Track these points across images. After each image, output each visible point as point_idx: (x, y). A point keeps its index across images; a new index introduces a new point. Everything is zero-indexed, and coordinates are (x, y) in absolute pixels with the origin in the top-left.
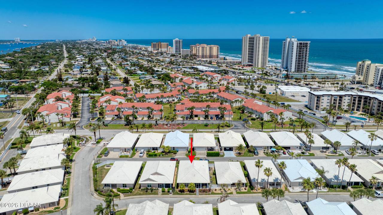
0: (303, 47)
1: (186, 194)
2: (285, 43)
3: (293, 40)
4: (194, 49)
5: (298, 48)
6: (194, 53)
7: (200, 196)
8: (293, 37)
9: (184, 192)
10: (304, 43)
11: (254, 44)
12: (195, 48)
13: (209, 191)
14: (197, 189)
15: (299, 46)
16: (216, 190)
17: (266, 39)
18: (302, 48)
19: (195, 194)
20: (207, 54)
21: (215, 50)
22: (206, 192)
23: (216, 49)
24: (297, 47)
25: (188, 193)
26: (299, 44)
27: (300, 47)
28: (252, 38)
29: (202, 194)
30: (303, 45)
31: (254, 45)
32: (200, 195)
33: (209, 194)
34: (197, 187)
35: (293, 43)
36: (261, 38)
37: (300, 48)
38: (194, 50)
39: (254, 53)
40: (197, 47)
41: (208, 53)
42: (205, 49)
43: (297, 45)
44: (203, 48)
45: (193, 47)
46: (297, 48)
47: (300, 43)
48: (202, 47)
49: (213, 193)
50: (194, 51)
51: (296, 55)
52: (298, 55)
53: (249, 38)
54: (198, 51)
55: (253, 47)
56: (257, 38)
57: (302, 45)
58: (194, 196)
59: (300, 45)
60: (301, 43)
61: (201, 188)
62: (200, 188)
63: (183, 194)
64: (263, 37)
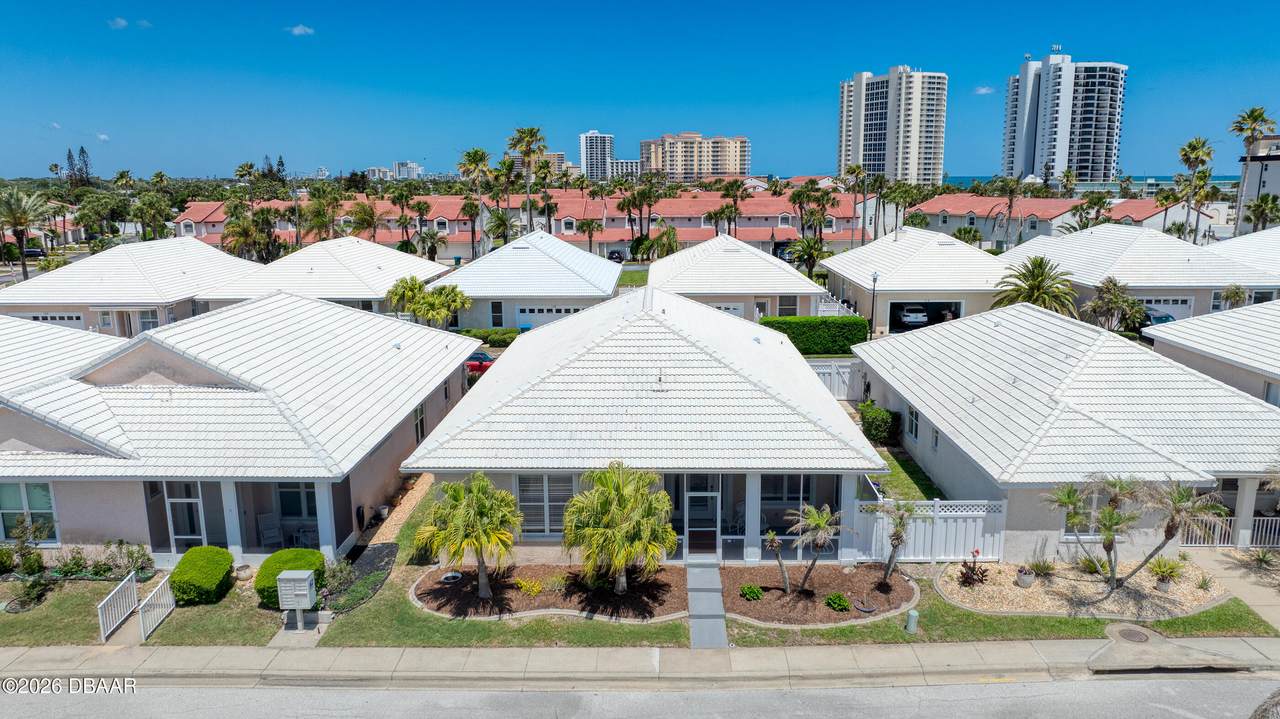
0: (1101, 84)
1: (538, 635)
2: (1018, 80)
3: (1055, 59)
4: (656, 152)
5: (1081, 89)
6: (653, 166)
7: (745, 661)
8: (1055, 47)
9: (502, 607)
10: (1103, 69)
11: (890, 105)
12: (660, 150)
13: (883, 587)
14: (702, 571)
15: (1082, 81)
16: (970, 577)
17: (936, 81)
18: (1097, 88)
19: (675, 636)
20: (705, 167)
21: (732, 153)
22: (838, 607)
23: (738, 149)
24: (1076, 84)
25: (571, 613)
26: (1082, 75)
27: (1087, 84)
28: (878, 83)
29: (783, 640)
30: (1102, 76)
31: (889, 111)
32: (743, 642)
33: (886, 636)
34: (702, 543)
35: (1060, 69)
36: (918, 76)
37: (1087, 91)
38: (656, 157)
39: (890, 142)
40: (667, 144)
41: (705, 163)
42: (696, 150)
43: (1077, 77)
44: (688, 145)
45: (653, 146)
46: (1075, 91)
47: (1087, 69)
48: (686, 143)
49: (943, 625)
50: (657, 162)
51: (1073, 120)
52: (1078, 117)
53: (868, 85)
54: (668, 158)
55: (884, 116)
56: (900, 78)
57: (1095, 76)
58: (652, 658)
59: (1088, 77)
60: (1093, 69)
61: (752, 557)
62: (735, 550)
63: (485, 637)
64: (925, 74)
